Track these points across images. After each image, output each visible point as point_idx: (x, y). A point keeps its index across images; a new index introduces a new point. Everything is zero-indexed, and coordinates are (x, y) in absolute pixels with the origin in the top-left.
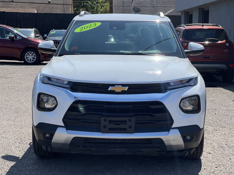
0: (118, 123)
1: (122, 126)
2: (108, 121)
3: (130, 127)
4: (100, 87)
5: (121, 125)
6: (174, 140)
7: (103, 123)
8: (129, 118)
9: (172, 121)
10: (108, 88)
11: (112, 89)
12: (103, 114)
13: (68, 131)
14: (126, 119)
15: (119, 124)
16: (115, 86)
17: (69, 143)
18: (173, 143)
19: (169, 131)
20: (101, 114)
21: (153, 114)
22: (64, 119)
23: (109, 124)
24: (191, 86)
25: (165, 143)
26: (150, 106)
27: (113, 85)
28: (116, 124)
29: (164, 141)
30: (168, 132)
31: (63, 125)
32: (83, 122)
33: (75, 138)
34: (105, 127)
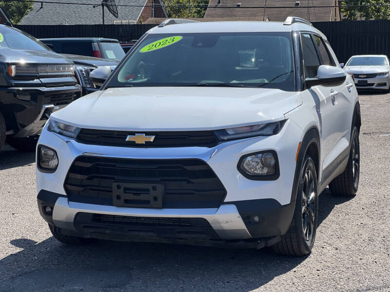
0: (137, 191)
1: (143, 197)
2: (122, 190)
3: (155, 199)
4: (115, 136)
5: (141, 195)
6: (227, 222)
7: (116, 192)
8: (153, 185)
9: (224, 193)
10: (126, 138)
11: (131, 140)
12: (116, 177)
13: (70, 202)
14: (149, 186)
15: (139, 194)
16: (135, 135)
17: (72, 221)
18: (226, 227)
19: (218, 207)
20: (113, 178)
21: (191, 180)
22: (66, 185)
23: (125, 192)
24: (263, 135)
25: (212, 225)
26: (185, 167)
27: (133, 133)
28: (134, 194)
29: (210, 223)
30: (217, 209)
31: (65, 194)
32: (90, 189)
33: (78, 214)
34: (118, 197)
